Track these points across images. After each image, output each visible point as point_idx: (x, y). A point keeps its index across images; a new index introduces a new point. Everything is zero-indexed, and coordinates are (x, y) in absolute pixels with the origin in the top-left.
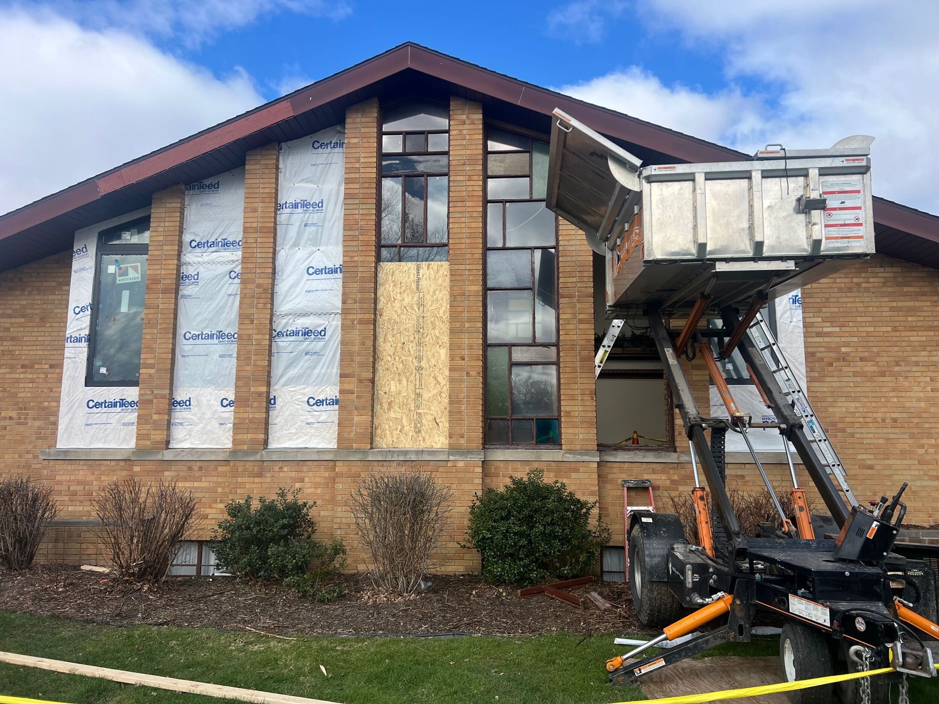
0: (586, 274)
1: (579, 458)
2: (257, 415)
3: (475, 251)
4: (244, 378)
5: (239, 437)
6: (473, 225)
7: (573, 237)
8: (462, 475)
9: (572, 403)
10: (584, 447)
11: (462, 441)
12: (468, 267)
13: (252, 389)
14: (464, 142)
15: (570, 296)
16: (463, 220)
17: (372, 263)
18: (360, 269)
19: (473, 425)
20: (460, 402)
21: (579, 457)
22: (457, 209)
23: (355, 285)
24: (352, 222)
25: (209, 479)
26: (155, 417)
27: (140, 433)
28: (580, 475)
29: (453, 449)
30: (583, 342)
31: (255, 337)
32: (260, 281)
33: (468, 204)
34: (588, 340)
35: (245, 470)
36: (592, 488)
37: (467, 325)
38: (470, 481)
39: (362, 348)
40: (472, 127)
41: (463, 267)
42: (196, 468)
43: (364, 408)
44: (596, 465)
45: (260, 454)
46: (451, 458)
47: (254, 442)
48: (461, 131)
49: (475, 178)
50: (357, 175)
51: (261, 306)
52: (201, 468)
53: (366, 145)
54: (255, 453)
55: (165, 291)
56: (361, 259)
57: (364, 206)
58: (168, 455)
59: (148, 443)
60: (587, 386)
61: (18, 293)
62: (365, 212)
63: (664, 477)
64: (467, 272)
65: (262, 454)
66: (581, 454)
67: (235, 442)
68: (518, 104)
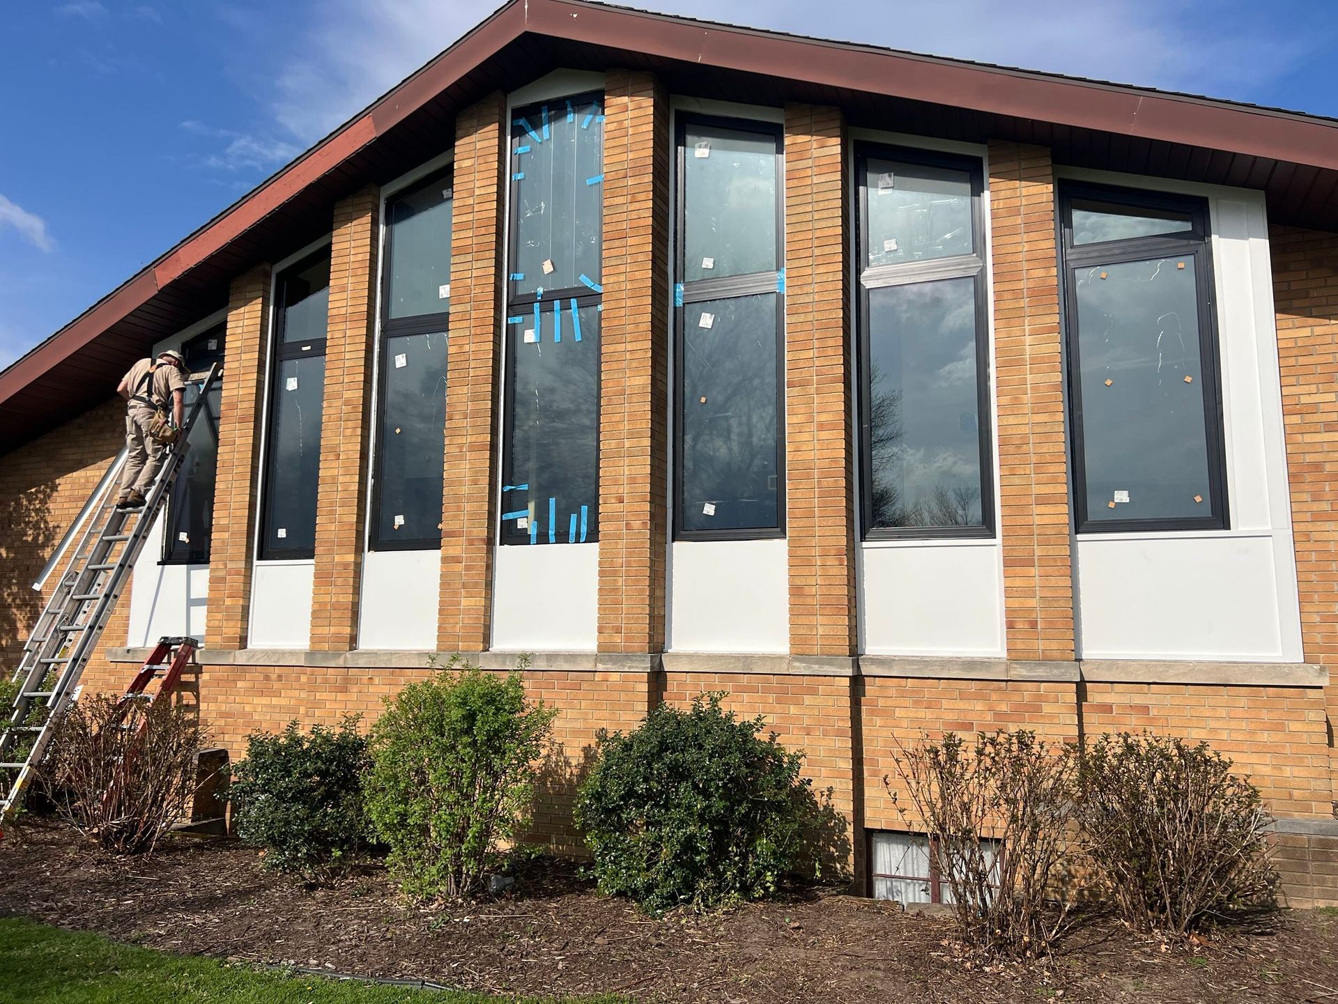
0: (830, 342)
1: (816, 669)
2: (342, 598)
3: (640, 319)
4: (326, 542)
5: (319, 631)
6: (638, 275)
7: (809, 280)
8: (615, 695)
9: (806, 571)
10: (827, 649)
11: (618, 639)
12: (629, 347)
13: (337, 559)
14: (625, 140)
15: (804, 384)
16: (622, 268)
17: (489, 354)
18: (473, 364)
19: (635, 611)
20: (615, 573)
21: (816, 667)
22: (614, 252)
23: (465, 389)
24: (462, 291)
25: (291, 693)
26: (228, 602)
27: (210, 625)
28: (818, 700)
29: (606, 651)
30: (826, 463)
31: (341, 479)
32: (347, 395)
33: (630, 241)
34: (834, 460)
35: (326, 681)
36: (841, 724)
37: (627, 443)
38: (629, 706)
39: (474, 489)
40: (637, 113)
41: (621, 347)
42: (274, 677)
43: (476, 585)
44: (847, 682)
45: (343, 656)
46: (600, 667)
47: (337, 638)
48: (621, 122)
49: (642, 196)
50: (470, 217)
51: (349, 432)
52: (280, 677)
53: (483, 167)
54: (337, 655)
55: (242, 420)
56: (473, 347)
57: (479, 264)
58: (241, 658)
59: (218, 639)
60: (832, 541)
61: (108, 435)
62: (480, 272)
63: (979, 706)
64: (628, 356)
65: (346, 657)
66: (820, 662)
67: (314, 639)
68: (699, 61)
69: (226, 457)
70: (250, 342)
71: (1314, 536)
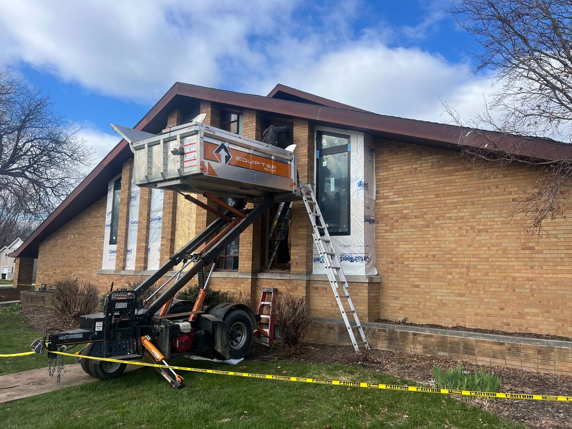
2: (144, 256)
4: (139, 240)
5: (137, 265)
9: (243, 248)
10: (246, 271)
21: (244, 276)
23: (168, 196)
26: (120, 257)
27: (116, 263)
28: (244, 285)
31: (143, 222)
32: (145, 197)
35: (138, 279)
36: (249, 292)
39: (168, 225)
42: (129, 278)
43: (168, 252)
44: (251, 280)
45: (142, 272)
47: (141, 267)
51: (145, 208)
54: (140, 272)
55: (124, 204)
58: (123, 273)
59: (118, 267)
60: (249, 239)
61: (102, 208)
63: (284, 287)
65: (145, 272)
66: (245, 274)
67: (136, 267)
68: (216, 101)
69: (121, 215)
70: (126, 182)
71: (386, 237)
